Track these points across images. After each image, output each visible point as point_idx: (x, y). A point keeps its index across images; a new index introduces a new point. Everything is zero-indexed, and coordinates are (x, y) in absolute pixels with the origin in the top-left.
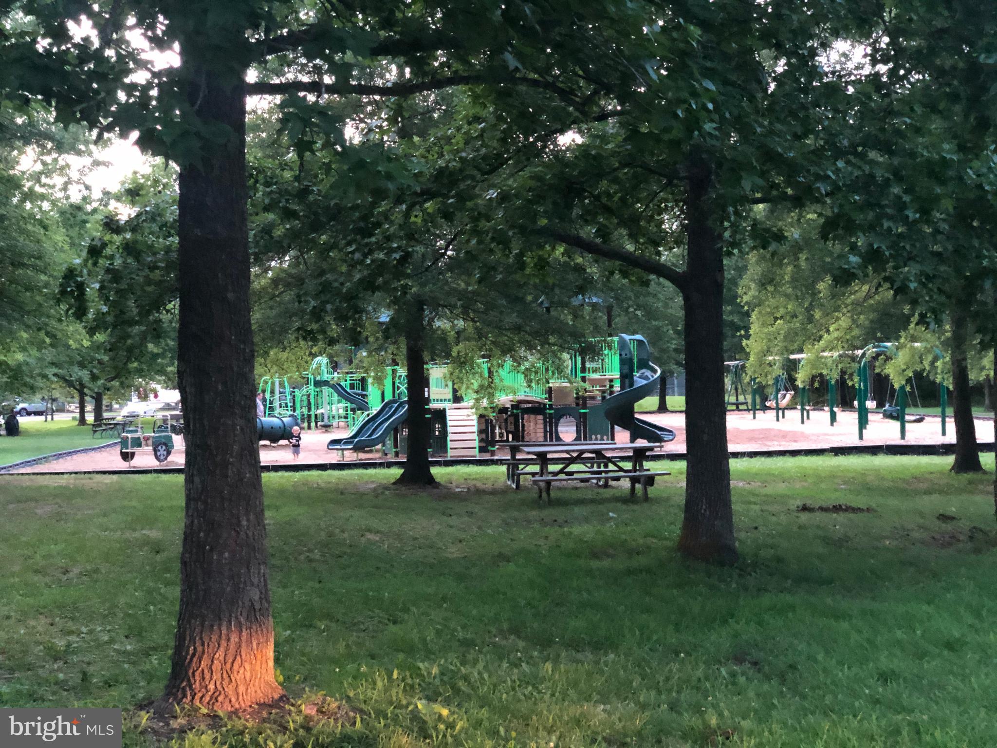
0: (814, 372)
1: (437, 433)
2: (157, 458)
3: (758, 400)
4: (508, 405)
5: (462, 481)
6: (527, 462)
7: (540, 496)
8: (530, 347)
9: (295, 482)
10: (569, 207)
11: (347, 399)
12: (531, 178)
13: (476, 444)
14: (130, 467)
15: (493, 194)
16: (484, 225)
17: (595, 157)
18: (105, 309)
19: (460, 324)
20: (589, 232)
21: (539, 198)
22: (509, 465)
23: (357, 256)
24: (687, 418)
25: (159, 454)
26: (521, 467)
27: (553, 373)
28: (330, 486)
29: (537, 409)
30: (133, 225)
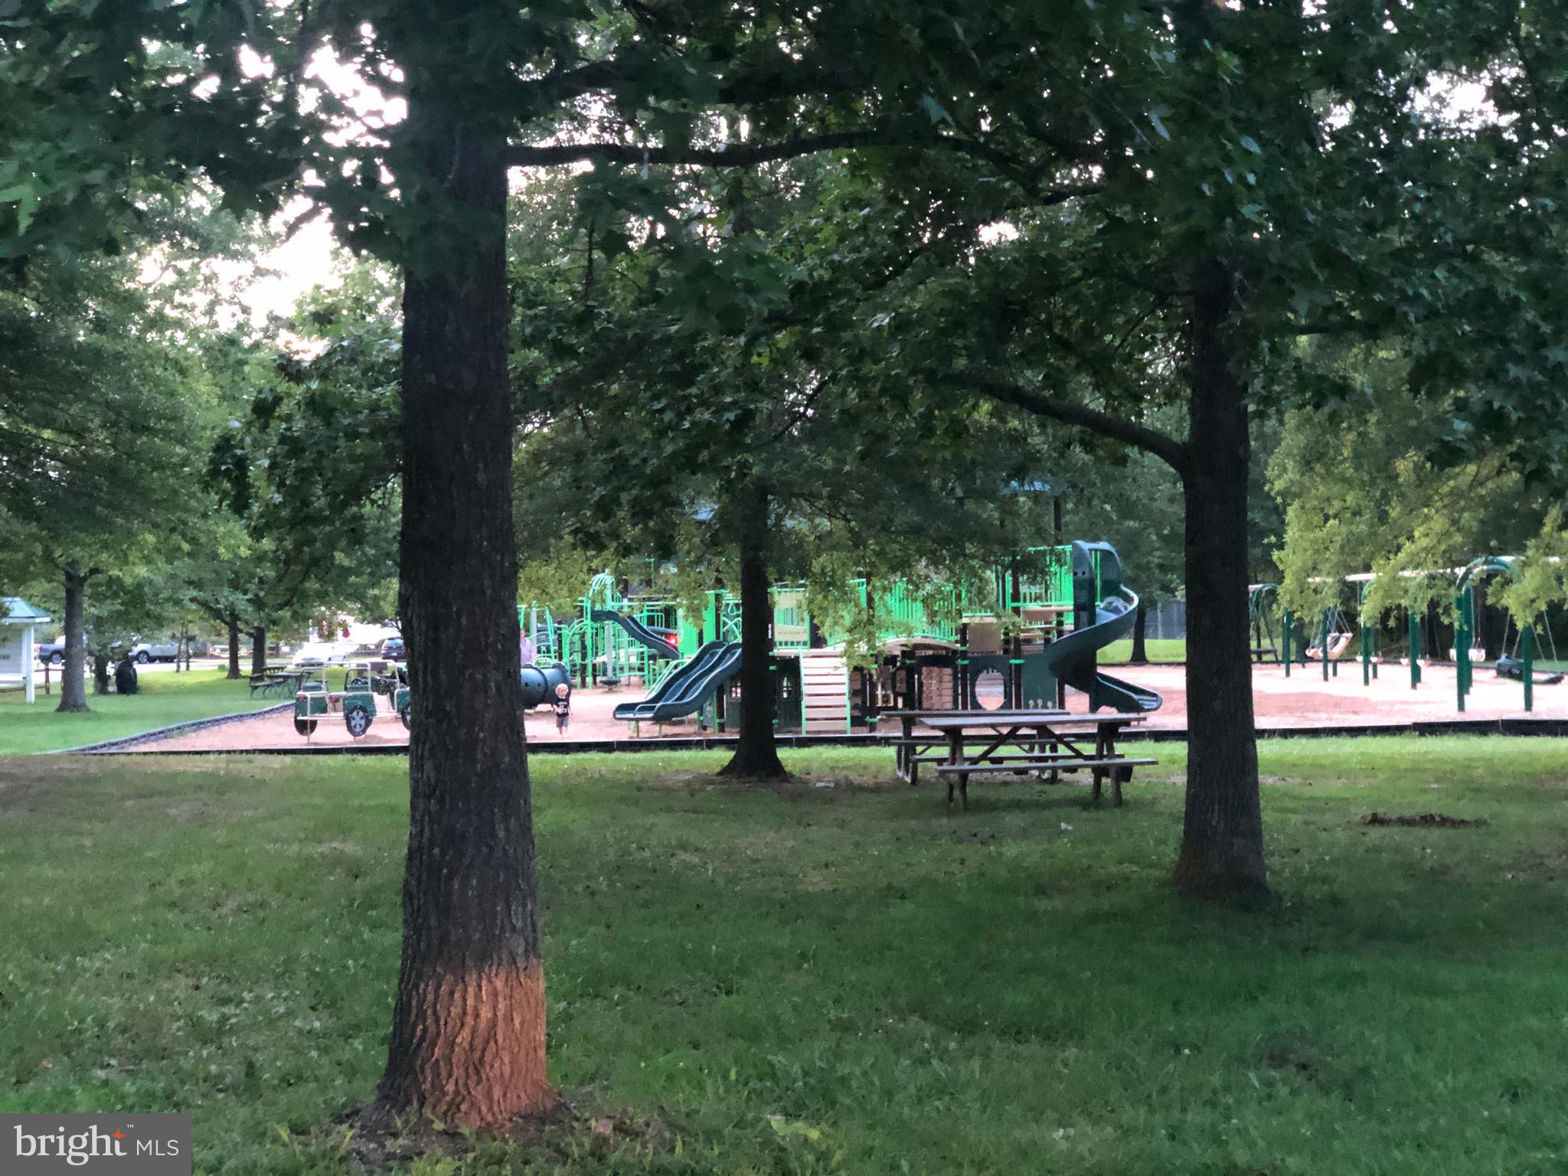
0: (1388, 602)
1: (785, 695)
2: (350, 729)
3: (1293, 646)
4: (897, 652)
5: (827, 771)
6: (929, 741)
7: (951, 798)
8: (935, 562)
9: (564, 771)
10: (1004, 339)
11: (643, 641)
12: (945, 294)
13: (847, 712)
14: (309, 743)
15: (883, 319)
16: (869, 369)
17: (1045, 262)
18: (278, 498)
19: (825, 523)
20: (1032, 378)
21: (958, 325)
22: (900, 746)
23: (668, 416)
24: (1188, 674)
25: (353, 723)
26: (919, 749)
27: (970, 601)
28: (619, 776)
29: (941, 658)
30: (323, 368)
